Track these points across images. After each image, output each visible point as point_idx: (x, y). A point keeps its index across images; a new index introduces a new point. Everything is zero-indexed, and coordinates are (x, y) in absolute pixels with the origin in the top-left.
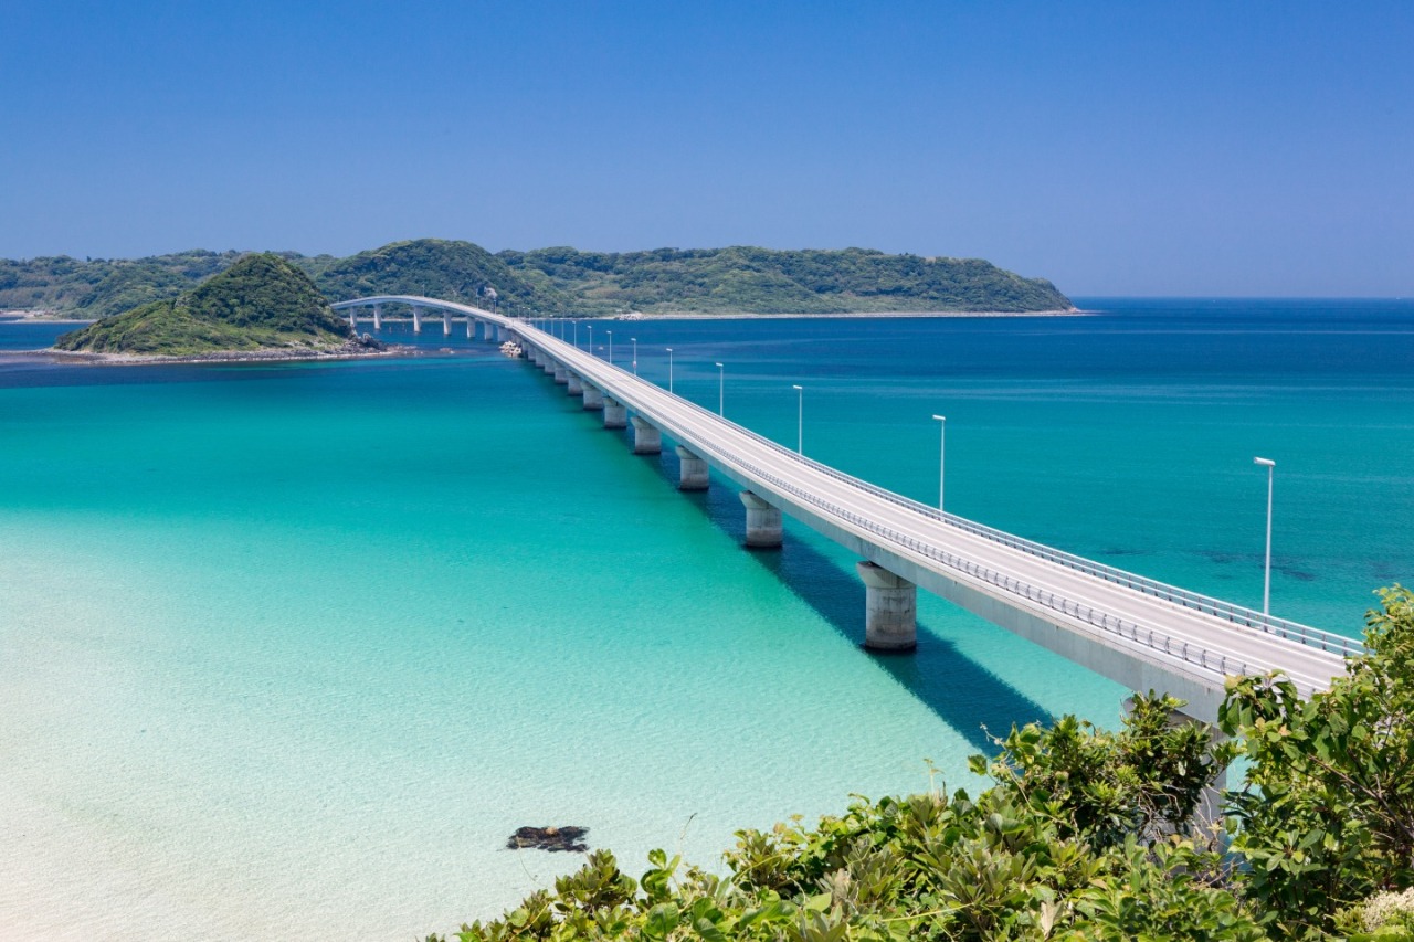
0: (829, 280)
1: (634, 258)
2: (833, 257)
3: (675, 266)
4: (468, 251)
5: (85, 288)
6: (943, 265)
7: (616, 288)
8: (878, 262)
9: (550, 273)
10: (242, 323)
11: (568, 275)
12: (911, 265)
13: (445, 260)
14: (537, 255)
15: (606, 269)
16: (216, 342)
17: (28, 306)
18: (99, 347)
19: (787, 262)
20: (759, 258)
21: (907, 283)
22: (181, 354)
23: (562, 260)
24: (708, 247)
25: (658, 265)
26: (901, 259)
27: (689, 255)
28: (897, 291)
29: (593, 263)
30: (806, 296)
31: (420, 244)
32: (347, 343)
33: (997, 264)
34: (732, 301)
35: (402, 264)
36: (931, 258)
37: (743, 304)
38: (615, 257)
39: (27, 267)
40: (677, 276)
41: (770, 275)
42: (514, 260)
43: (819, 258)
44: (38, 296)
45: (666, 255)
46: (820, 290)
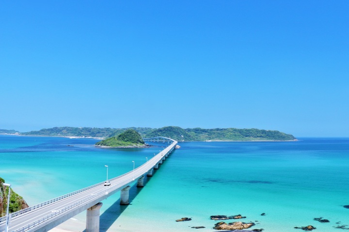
0: (248, 134)
1: (211, 130)
2: (249, 130)
3: (219, 131)
4: (179, 128)
5: (111, 133)
6: (269, 131)
7: (207, 136)
8: (257, 131)
9: (196, 133)
10: (126, 141)
11: (199, 133)
12: (263, 132)
13: (174, 130)
14: (193, 129)
15: (206, 132)
16: (120, 144)
17: (101, 137)
18: (101, 145)
19: (240, 131)
20: (235, 130)
21: (263, 135)
22: (114, 146)
23: (198, 130)
24: (226, 128)
25: (216, 131)
26: (262, 130)
27: (222, 129)
28: (261, 136)
29: (204, 131)
30: (243, 137)
31: (169, 127)
32: (144, 145)
33: (280, 131)
34: (229, 138)
35: (166, 130)
36: (267, 130)
37: (231, 139)
38: (208, 130)
39: (102, 129)
40: (219, 133)
41: (236, 134)
42: (189, 130)
43: (246, 130)
44: (103, 135)
45: (218, 129)
46: (246, 136)
